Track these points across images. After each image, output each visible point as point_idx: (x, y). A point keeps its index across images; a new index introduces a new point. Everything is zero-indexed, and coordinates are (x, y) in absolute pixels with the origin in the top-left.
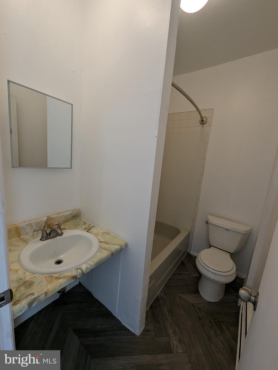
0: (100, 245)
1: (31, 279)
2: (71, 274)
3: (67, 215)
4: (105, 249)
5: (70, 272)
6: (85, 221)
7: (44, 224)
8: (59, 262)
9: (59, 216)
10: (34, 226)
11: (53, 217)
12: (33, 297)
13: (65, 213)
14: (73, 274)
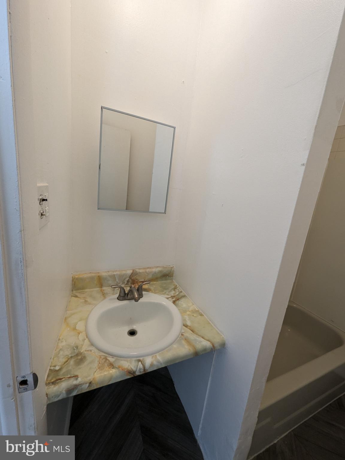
0: (183, 331)
1: (85, 352)
2: (129, 366)
3: (155, 273)
4: (187, 340)
5: (129, 361)
6: (176, 284)
7: (128, 278)
8: (132, 333)
9: (146, 272)
10: (117, 279)
11: (139, 271)
12: (75, 382)
13: (154, 270)
14: (131, 368)
